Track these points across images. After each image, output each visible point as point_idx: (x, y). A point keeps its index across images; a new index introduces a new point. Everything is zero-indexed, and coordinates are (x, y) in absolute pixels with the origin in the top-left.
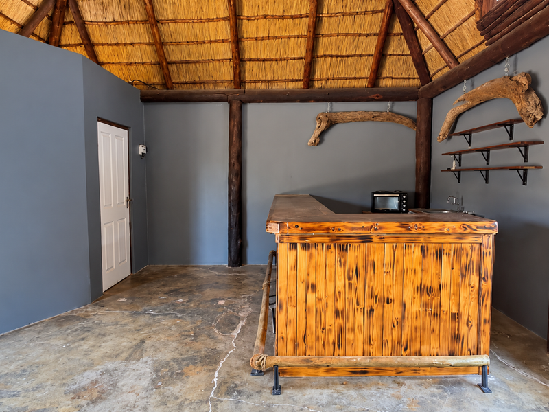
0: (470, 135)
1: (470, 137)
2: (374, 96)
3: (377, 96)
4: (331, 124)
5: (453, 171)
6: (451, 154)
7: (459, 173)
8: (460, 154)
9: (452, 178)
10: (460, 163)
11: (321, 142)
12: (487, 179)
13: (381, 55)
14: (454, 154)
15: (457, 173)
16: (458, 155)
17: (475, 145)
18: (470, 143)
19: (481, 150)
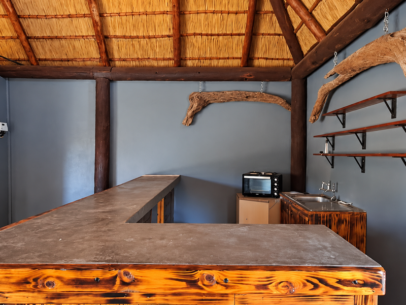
0: (344, 114)
1: (344, 118)
2: (245, 76)
3: (250, 76)
4: (204, 104)
5: (326, 155)
6: (323, 136)
7: (332, 159)
8: (333, 136)
9: (324, 163)
10: (333, 146)
11: (193, 123)
12: (363, 168)
13: (252, 34)
14: (326, 136)
15: (330, 158)
16: (331, 137)
17: (349, 127)
18: (344, 124)
19: (355, 132)
